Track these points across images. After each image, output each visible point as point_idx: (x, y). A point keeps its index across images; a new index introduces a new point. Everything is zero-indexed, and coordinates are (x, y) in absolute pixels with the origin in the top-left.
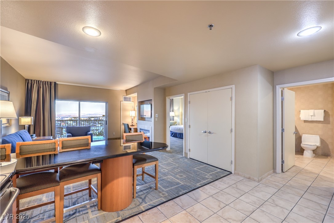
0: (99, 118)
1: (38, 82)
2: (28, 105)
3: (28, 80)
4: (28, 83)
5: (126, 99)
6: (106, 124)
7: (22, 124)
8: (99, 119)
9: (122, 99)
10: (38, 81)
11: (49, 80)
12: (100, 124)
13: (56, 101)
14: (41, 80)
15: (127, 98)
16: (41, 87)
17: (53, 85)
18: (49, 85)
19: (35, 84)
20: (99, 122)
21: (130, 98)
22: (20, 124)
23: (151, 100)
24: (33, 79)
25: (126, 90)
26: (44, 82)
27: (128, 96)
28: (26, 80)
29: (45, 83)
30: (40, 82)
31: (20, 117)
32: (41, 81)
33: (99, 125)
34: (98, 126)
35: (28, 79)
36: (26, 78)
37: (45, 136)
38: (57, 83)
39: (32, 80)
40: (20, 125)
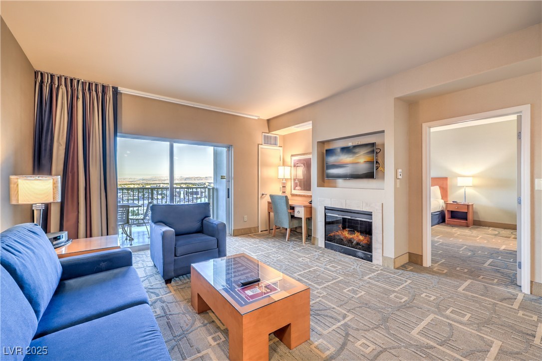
0: (158, 185)
1: (71, 82)
2: (43, 144)
3: (42, 74)
4: (42, 82)
5: (268, 141)
6: (228, 197)
7: (20, 202)
8: (160, 186)
9: (260, 139)
10: (72, 80)
11: (101, 80)
12: (161, 194)
13: (118, 139)
14: (77, 77)
15: (271, 137)
16: (77, 98)
17: (110, 94)
18: (100, 95)
19: (63, 87)
20: (160, 192)
21: (276, 137)
22: (14, 202)
23: (383, 132)
24: (57, 72)
25: (268, 121)
26: (88, 84)
27: (273, 134)
28: (36, 73)
29: (89, 87)
30: (75, 82)
31: (12, 177)
32: (78, 81)
33: (160, 197)
34: (157, 199)
35: (42, 70)
36: (37, 68)
37: (91, 236)
38: (120, 89)
39: (52, 76)
40: (15, 205)
